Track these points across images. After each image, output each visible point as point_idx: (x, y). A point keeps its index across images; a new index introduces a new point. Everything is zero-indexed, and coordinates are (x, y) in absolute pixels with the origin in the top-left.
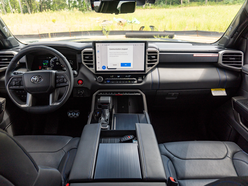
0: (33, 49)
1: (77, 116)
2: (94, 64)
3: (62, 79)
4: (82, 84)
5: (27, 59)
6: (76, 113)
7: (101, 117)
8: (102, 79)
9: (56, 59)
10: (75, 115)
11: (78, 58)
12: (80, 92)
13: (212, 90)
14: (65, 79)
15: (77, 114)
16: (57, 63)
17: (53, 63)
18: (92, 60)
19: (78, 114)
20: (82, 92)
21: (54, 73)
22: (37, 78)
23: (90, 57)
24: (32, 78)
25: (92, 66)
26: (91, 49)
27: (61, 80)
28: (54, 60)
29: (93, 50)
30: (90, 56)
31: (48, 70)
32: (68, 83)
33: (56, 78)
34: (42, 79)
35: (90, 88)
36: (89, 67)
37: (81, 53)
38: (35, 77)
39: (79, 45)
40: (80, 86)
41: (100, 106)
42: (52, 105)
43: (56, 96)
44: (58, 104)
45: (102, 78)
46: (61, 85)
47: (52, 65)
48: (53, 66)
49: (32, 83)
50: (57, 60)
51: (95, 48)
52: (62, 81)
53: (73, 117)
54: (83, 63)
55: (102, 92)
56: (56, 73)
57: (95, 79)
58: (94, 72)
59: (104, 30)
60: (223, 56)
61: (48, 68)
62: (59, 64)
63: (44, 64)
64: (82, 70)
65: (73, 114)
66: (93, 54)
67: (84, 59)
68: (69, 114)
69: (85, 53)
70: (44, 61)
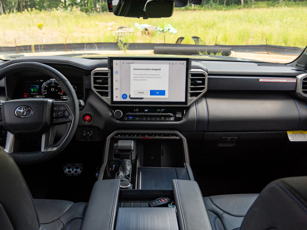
1: (78, 173)
2: (109, 90)
3: (63, 111)
4: (89, 121)
5: (7, 82)
6: (77, 168)
7: (118, 171)
8: (122, 113)
9: (51, 83)
10: (76, 172)
11: (86, 82)
12: (87, 132)
13: (288, 132)
14: (66, 111)
15: (79, 170)
16: (53, 90)
17: (45, 88)
18: (107, 84)
19: (81, 170)
20: (89, 134)
21: (49, 102)
22: (23, 109)
23: (103, 81)
24: (17, 109)
25: (106, 94)
26: (107, 69)
27: (60, 113)
28: (47, 85)
29: (108, 71)
30: (104, 79)
31: (38, 99)
32: (71, 118)
33: (52, 111)
34: (32, 111)
35: (102, 128)
36: (102, 95)
37: (90, 75)
38: (22, 107)
39: (88, 63)
40: (87, 124)
41: (117, 156)
42: (45, 151)
43: (51, 138)
44: (55, 149)
45: (121, 111)
46: (60, 120)
47: (44, 92)
48: (46, 93)
50: (53, 84)
51: (111, 68)
52: (61, 114)
53: (73, 174)
54: (93, 89)
55: (121, 134)
56: (52, 103)
57: (110, 114)
58: (109, 103)
59: (120, 42)
60: (303, 82)
61: (38, 96)
62: (55, 90)
63: (32, 90)
64: (92, 100)
65: (73, 170)
66: (109, 76)
67: (95, 83)
68: (65, 169)
69: (96, 74)
70: (32, 86)
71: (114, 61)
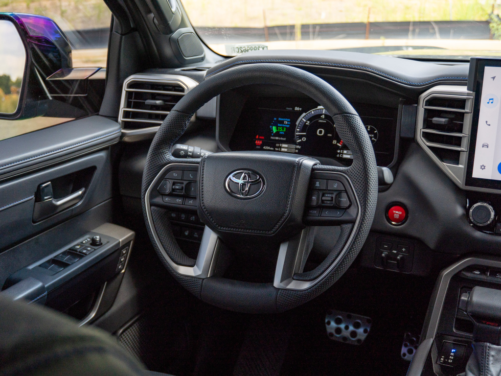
0: (248, 74)
1: (358, 337)
2: (464, 148)
3: (335, 193)
4: (401, 221)
5: (223, 107)
6: (357, 326)
7: (464, 370)
8: (493, 214)
9: (318, 116)
10: (354, 334)
11: (403, 119)
12: (391, 249)
14: (344, 195)
15: (361, 330)
17: (304, 128)
18: (461, 131)
19: (365, 331)
20: (397, 255)
21: (306, 167)
22: (244, 178)
23: (451, 120)
24: (231, 176)
25: (454, 157)
26: (464, 89)
27: (327, 197)
28: (310, 120)
29: (468, 94)
30: (453, 116)
31: (284, 156)
32: (355, 212)
33: (311, 189)
34: (264, 184)
35: (432, 245)
36: (442, 159)
37: (417, 102)
38: (242, 173)
39: (414, 72)
40: (391, 228)
41: (463, 325)
42: (282, 285)
43: (301, 257)
44: (306, 286)
45: (490, 208)
46: (327, 215)
47: (301, 137)
48: (304, 139)
49: (227, 195)
50: (322, 119)
51: (477, 88)
52: (332, 200)
53: (345, 338)
54: (420, 139)
55: (483, 269)
56: (313, 170)
57: (460, 211)
58: (460, 181)
59: (496, 19)
61: (286, 146)
62: (326, 133)
63: (274, 129)
64: (413, 168)
65: (347, 328)
66: (469, 108)
67: (428, 124)
68: (329, 323)
69: (432, 101)
70: (275, 119)
71: (487, 68)
